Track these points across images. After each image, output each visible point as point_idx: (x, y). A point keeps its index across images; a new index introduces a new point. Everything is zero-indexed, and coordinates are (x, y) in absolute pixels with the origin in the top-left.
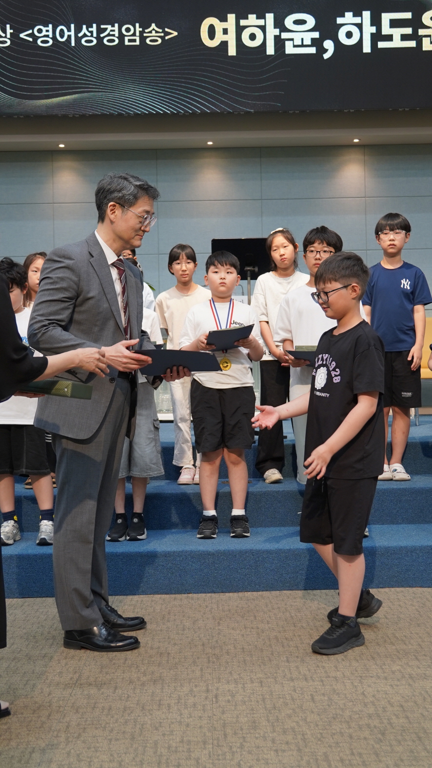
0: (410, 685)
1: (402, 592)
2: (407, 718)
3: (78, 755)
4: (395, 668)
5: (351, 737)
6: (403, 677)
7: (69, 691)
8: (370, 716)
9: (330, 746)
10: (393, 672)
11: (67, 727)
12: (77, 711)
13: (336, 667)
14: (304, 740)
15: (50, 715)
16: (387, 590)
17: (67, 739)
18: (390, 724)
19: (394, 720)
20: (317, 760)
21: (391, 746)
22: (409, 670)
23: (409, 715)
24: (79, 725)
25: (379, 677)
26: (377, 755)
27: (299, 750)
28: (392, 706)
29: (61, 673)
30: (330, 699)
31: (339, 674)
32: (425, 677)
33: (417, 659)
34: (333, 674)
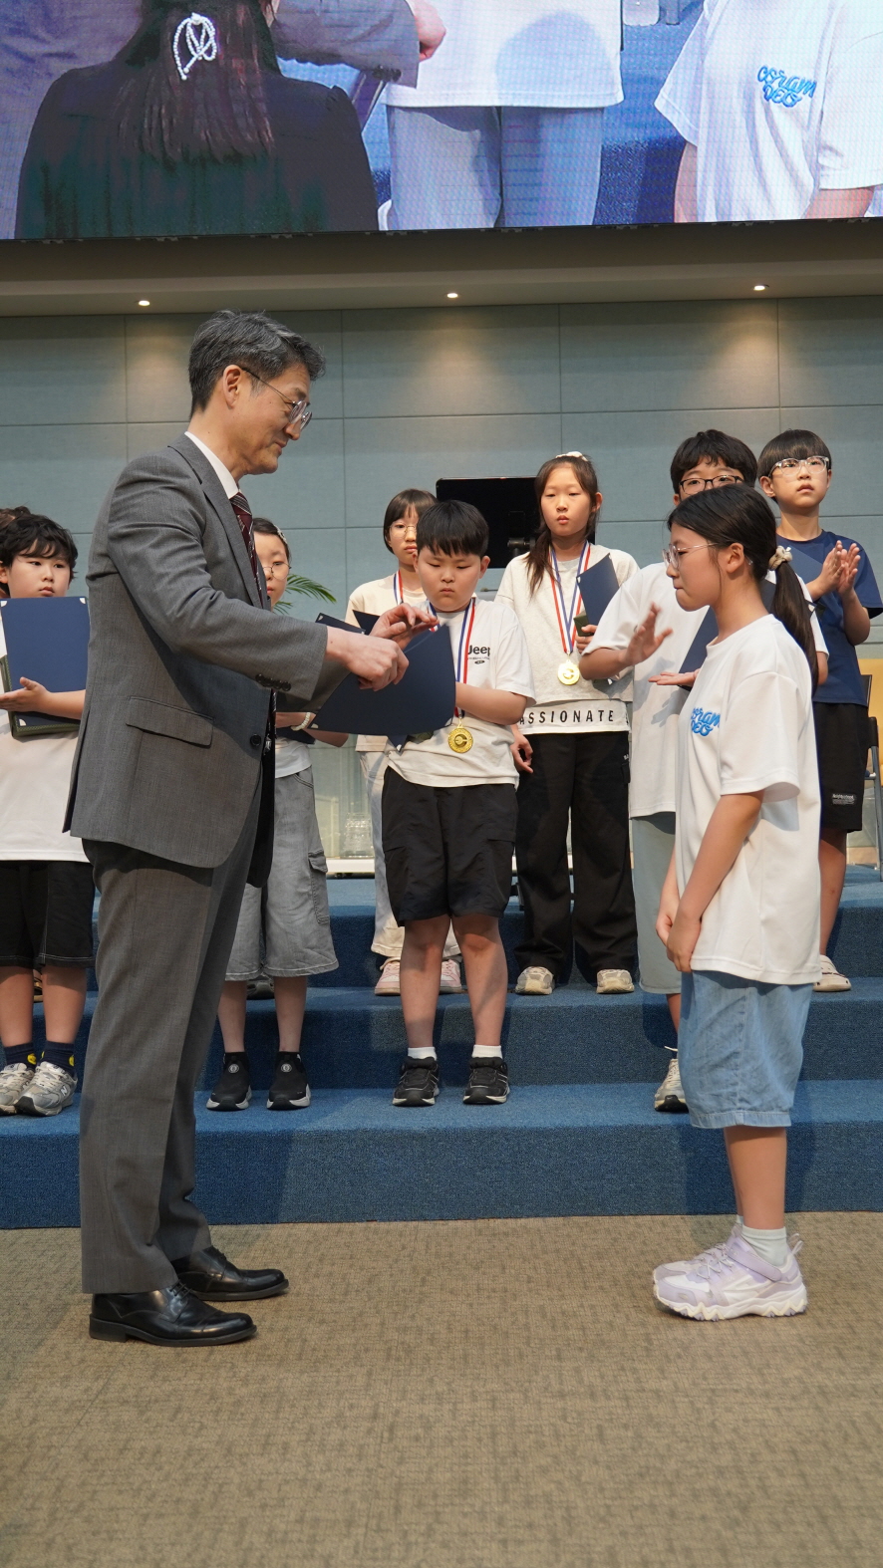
0: (817, 1408)
1: (828, 1220)
2: (803, 1475)
3: (69, 1548)
4: (791, 1373)
5: (672, 1514)
6: (806, 1391)
7: (78, 1414)
8: (720, 1472)
9: (624, 1534)
10: (785, 1382)
11: (58, 1489)
12: (86, 1457)
13: (662, 1371)
14: (569, 1520)
15: (25, 1464)
17: (53, 1513)
18: (764, 1488)
19: (773, 1480)
20: (590, 1561)
21: (758, 1533)
22: (820, 1377)
23: (807, 1469)
24: (83, 1484)
25: (751, 1392)
27: (555, 1541)
28: (773, 1451)
29: (67, 1378)
30: (638, 1436)
31: (665, 1385)
32: (854, 1393)
33: (841, 1355)
34: (652, 1384)
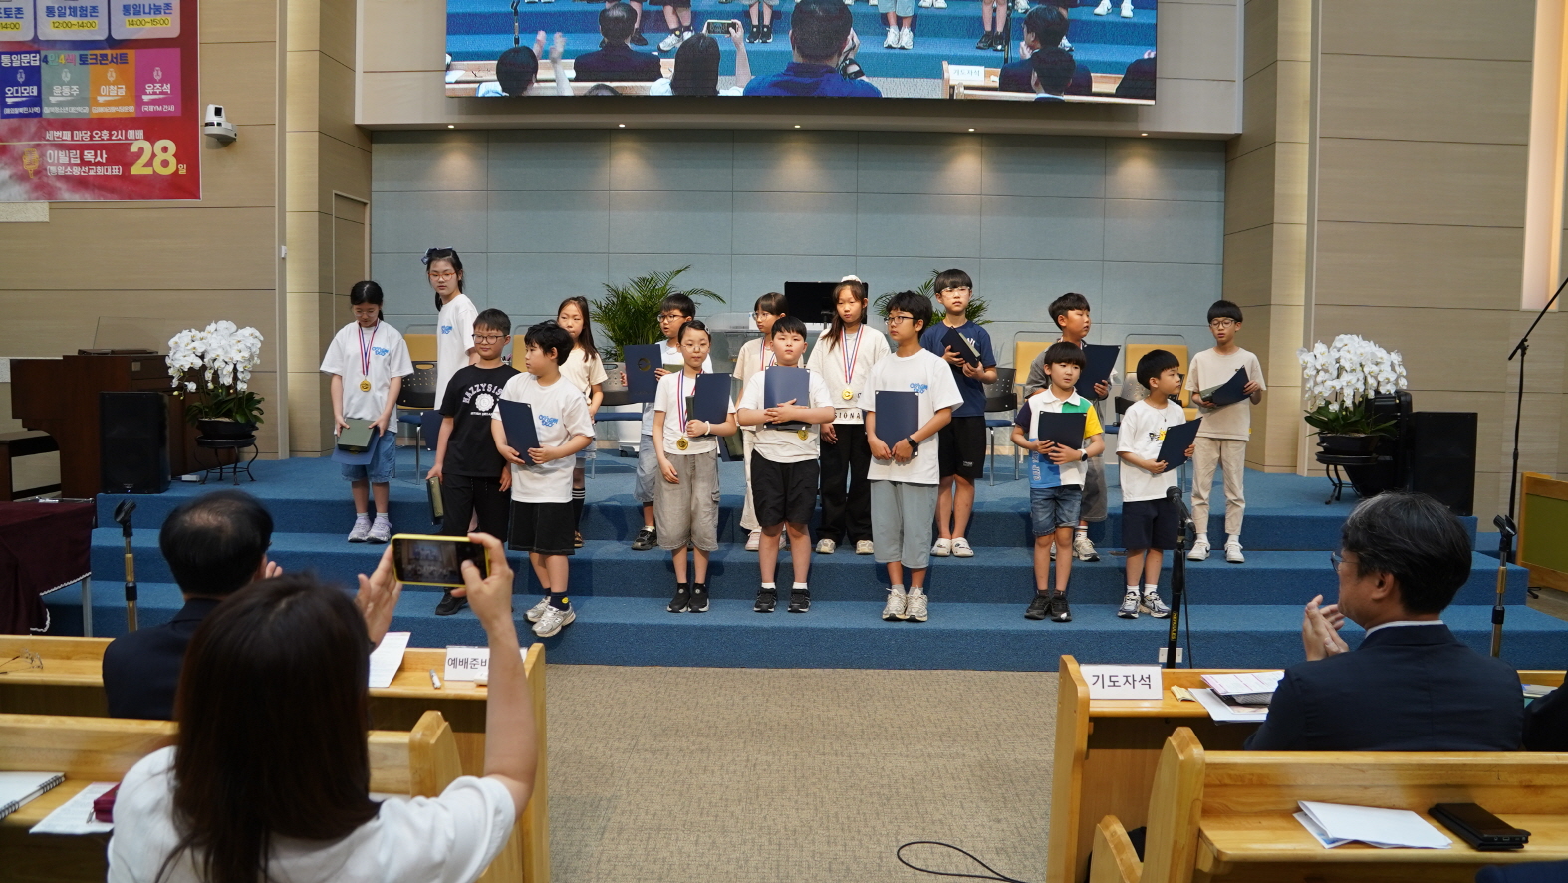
0: (926, 762)
1: (954, 674)
2: (913, 788)
3: (637, 805)
4: (919, 747)
5: (861, 801)
6: (923, 756)
7: (628, 755)
8: (882, 786)
9: (842, 808)
10: (915, 751)
11: (627, 784)
12: (635, 772)
13: (866, 745)
14: (822, 802)
15: (612, 774)
16: (939, 671)
17: (628, 792)
18: (897, 793)
19: (901, 790)
20: (828, 817)
21: (891, 808)
22: (930, 750)
23: (915, 786)
24: (637, 782)
25: (901, 755)
26: (877, 814)
27: (816, 810)
28: (904, 779)
29: (619, 739)
30: (852, 772)
31: (867, 751)
32: (942, 756)
33: (941, 741)
34: (861, 751)
